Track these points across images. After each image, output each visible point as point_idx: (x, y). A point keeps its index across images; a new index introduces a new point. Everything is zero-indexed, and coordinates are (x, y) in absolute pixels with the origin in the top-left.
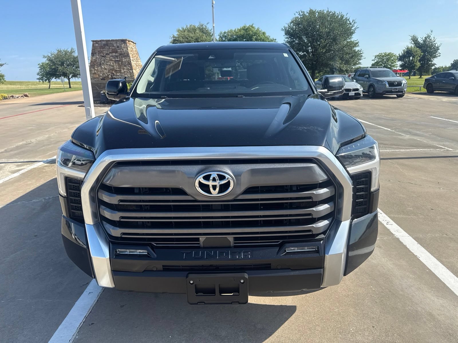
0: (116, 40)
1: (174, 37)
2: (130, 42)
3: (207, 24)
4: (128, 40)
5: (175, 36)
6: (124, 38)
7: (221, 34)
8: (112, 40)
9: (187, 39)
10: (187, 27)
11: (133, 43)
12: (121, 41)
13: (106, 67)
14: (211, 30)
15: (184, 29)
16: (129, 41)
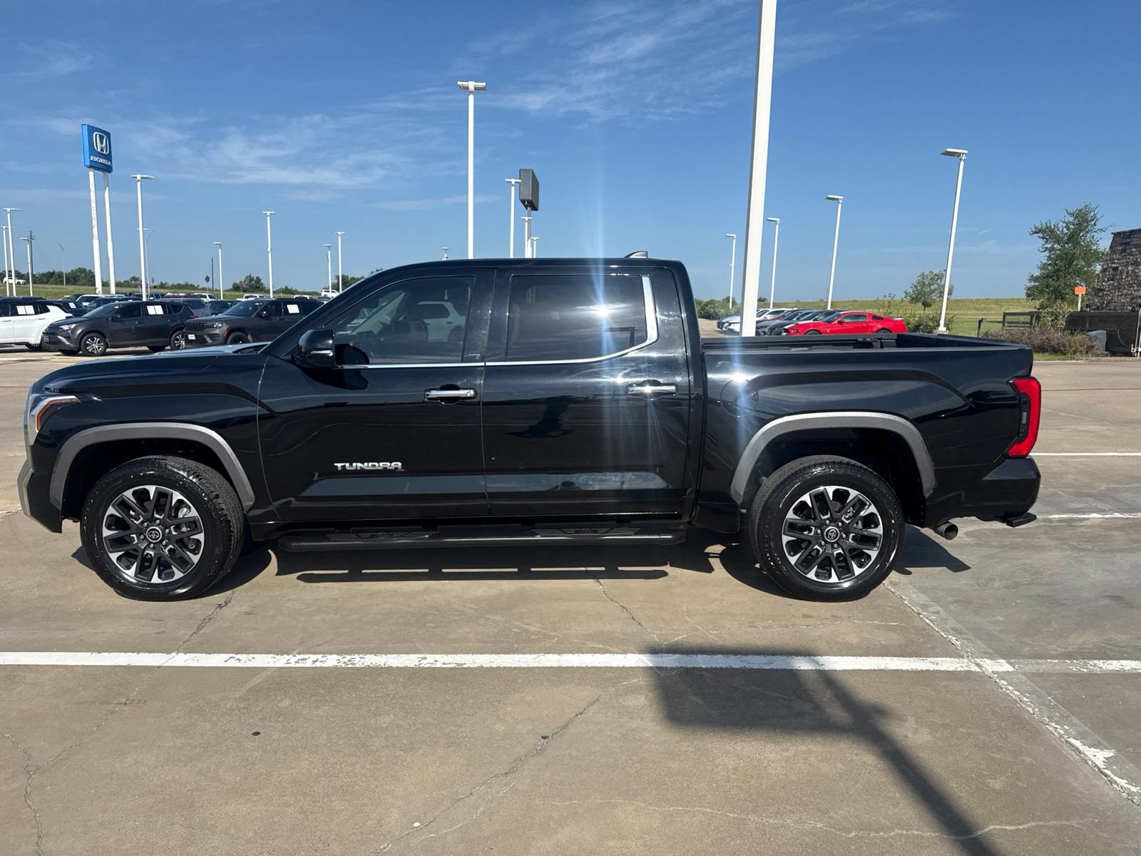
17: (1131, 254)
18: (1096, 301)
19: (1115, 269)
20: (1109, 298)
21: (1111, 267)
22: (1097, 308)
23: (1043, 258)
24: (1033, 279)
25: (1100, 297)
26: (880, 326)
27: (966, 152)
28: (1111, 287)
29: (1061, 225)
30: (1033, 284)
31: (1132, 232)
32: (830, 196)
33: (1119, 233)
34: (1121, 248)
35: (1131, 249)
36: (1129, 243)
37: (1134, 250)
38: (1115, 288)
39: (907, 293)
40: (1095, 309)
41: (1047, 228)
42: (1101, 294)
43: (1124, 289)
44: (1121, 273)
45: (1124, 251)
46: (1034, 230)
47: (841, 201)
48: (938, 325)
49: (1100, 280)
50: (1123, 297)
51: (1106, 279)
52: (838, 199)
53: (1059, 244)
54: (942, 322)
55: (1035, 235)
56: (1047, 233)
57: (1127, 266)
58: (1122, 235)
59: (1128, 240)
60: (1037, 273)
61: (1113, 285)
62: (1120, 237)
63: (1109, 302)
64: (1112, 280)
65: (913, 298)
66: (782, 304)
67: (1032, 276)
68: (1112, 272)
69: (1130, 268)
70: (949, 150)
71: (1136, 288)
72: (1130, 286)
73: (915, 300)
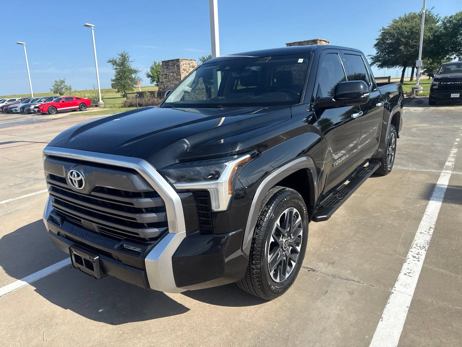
0: (308, 41)
1: (383, 29)
2: (322, 41)
3: (432, 9)
4: (319, 39)
5: (385, 28)
6: (316, 39)
7: (445, 19)
8: (304, 41)
9: (399, 29)
10: (405, 15)
11: (326, 42)
12: (312, 42)
13: (295, 69)
14: (436, 16)
15: (402, 18)
16: (320, 41)
17: (170, 69)
18: (162, 86)
19: (166, 74)
20: (167, 85)
21: (164, 74)
22: (163, 89)
23: (114, 72)
24: (113, 80)
25: (163, 85)
26: (80, 102)
27: (94, 26)
28: (166, 81)
29: (118, 59)
30: (112, 82)
31: (169, 61)
32: (19, 42)
33: (164, 61)
34: (166, 67)
35: (170, 67)
36: (168, 65)
37: (171, 67)
38: (168, 81)
39: (51, 90)
40: (162, 90)
41: (113, 60)
42: (163, 84)
43: (171, 82)
44: (169, 76)
45: (167, 68)
46: (108, 61)
47: (25, 45)
48: (99, 100)
49: (161, 79)
50: (171, 84)
51: (163, 78)
52: (23, 44)
53: (119, 67)
54: (100, 99)
55: (109, 63)
56: (114, 62)
57: (170, 73)
58: (165, 62)
59: (168, 64)
60: (114, 78)
61: (167, 80)
62: (164, 63)
63: (167, 87)
64: (166, 78)
65: (55, 91)
66: (4, 96)
67: (112, 79)
68: (165, 76)
69: (171, 74)
70: (87, 24)
71: (175, 81)
72: (173, 80)
73: (55, 92)
